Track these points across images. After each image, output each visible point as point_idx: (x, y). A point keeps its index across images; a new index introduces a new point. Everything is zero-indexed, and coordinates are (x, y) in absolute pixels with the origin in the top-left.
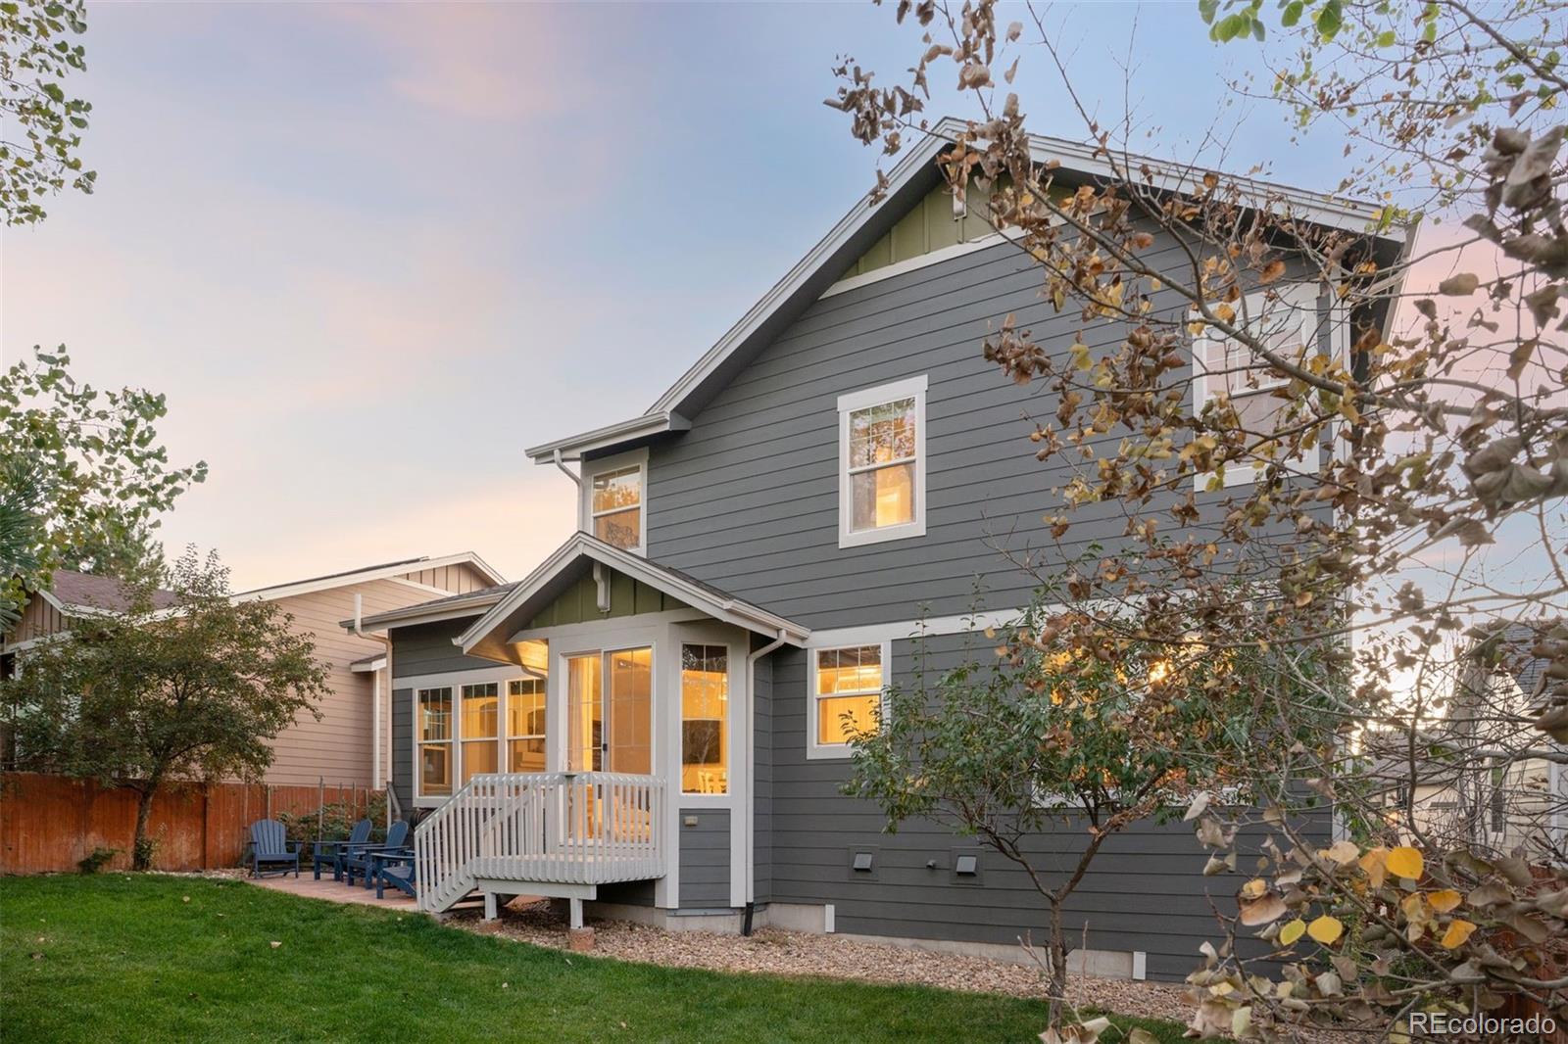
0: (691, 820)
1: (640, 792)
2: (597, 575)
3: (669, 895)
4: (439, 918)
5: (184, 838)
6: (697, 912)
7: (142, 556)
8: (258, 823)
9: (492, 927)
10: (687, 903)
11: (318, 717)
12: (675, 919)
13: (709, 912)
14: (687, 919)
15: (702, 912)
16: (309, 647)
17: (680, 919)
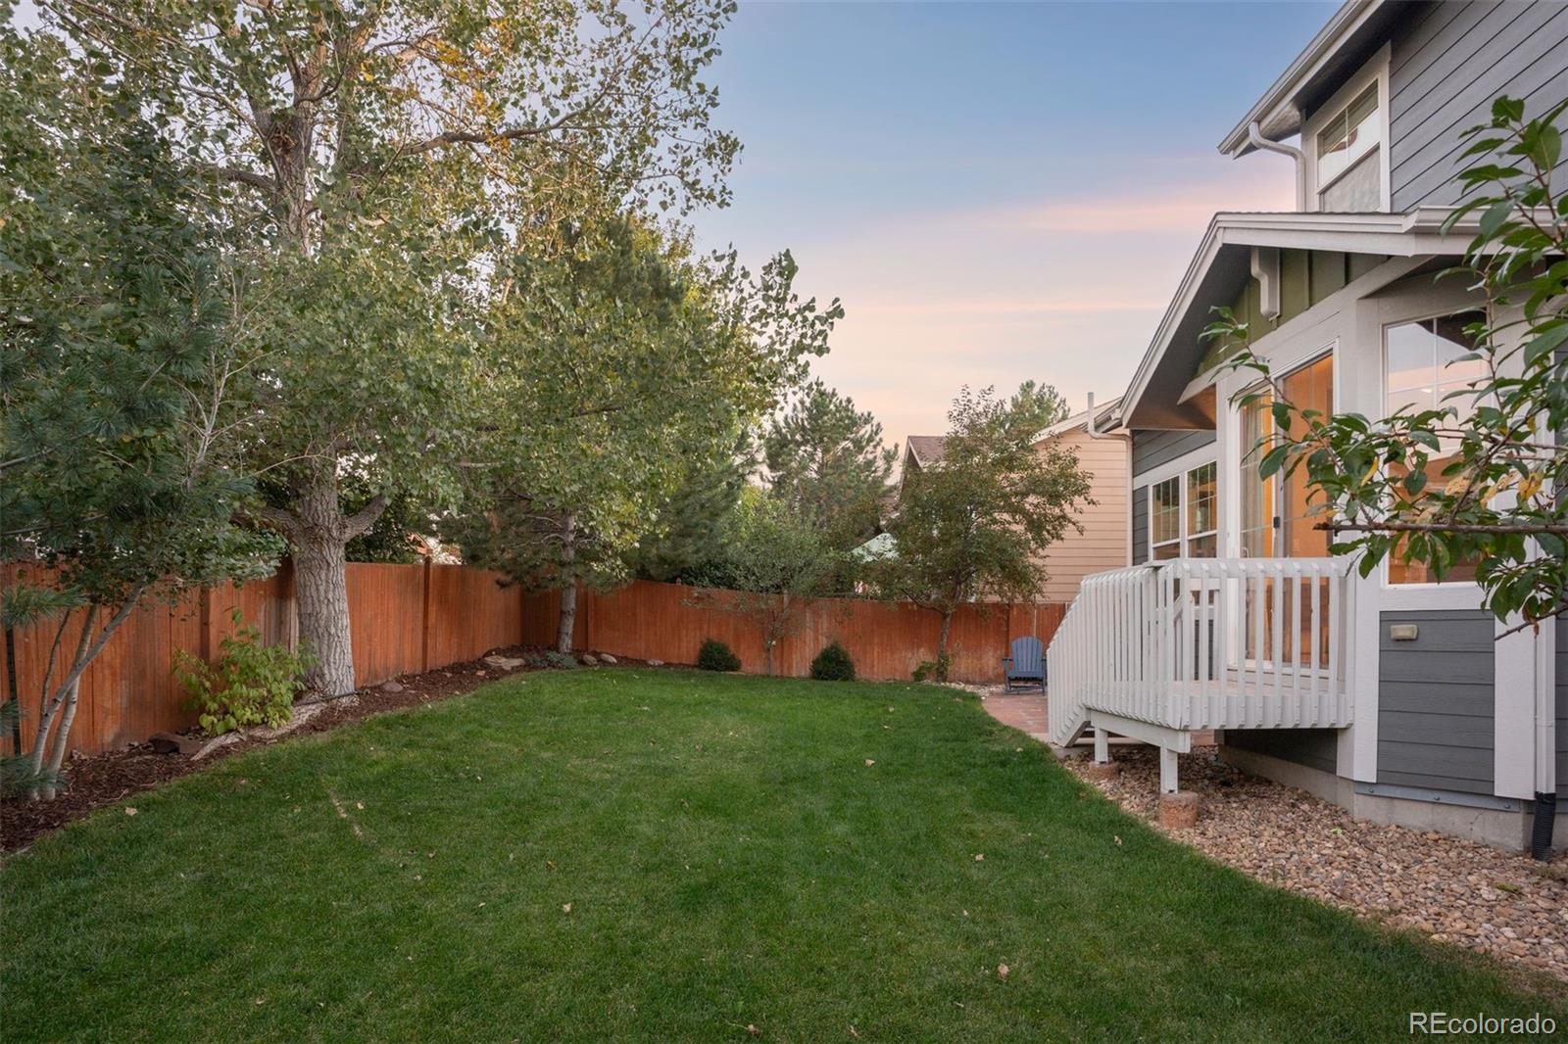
0: (1404, 630)
1: (1270, 591)
2: (1255, 270)
3: (1360, 758)
4: (1061, 754)
5: (991, 654)
6: (1419, 795)
7: (1050, 414)
8: (1019, 640)
9: (1099, 775)
10: (1393, 776)
11: (1081, 532)
12: (1372, 801)
13: (1445, 798)
14: (1396, 802)
15: (1431, 796)
16: (1075, 461)
17: (1383, 803)
